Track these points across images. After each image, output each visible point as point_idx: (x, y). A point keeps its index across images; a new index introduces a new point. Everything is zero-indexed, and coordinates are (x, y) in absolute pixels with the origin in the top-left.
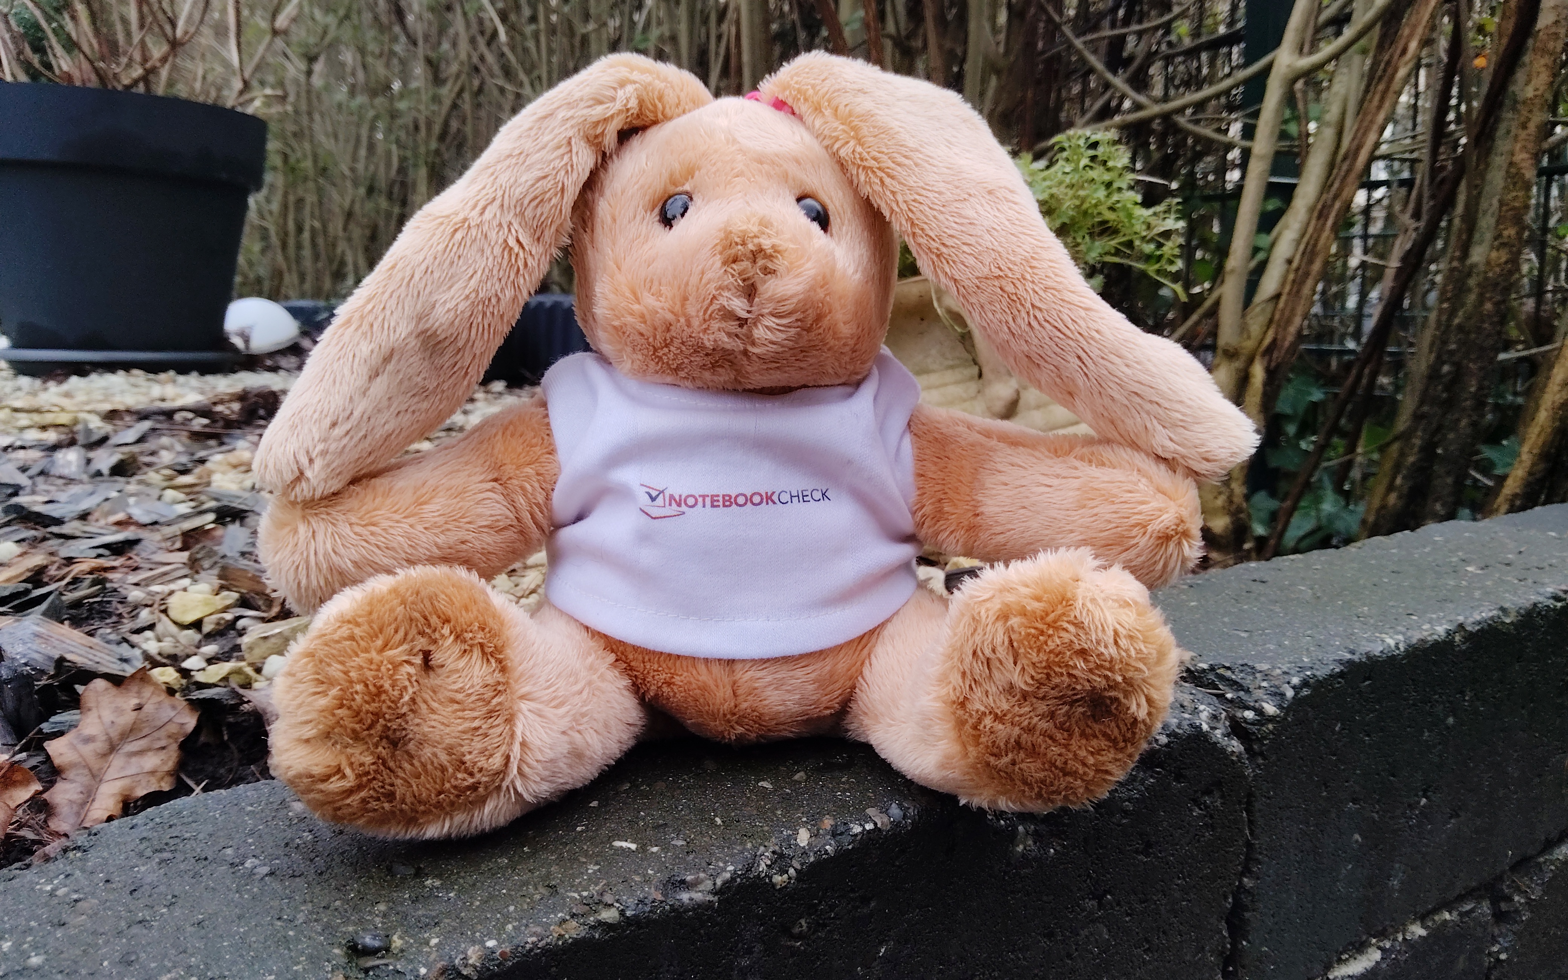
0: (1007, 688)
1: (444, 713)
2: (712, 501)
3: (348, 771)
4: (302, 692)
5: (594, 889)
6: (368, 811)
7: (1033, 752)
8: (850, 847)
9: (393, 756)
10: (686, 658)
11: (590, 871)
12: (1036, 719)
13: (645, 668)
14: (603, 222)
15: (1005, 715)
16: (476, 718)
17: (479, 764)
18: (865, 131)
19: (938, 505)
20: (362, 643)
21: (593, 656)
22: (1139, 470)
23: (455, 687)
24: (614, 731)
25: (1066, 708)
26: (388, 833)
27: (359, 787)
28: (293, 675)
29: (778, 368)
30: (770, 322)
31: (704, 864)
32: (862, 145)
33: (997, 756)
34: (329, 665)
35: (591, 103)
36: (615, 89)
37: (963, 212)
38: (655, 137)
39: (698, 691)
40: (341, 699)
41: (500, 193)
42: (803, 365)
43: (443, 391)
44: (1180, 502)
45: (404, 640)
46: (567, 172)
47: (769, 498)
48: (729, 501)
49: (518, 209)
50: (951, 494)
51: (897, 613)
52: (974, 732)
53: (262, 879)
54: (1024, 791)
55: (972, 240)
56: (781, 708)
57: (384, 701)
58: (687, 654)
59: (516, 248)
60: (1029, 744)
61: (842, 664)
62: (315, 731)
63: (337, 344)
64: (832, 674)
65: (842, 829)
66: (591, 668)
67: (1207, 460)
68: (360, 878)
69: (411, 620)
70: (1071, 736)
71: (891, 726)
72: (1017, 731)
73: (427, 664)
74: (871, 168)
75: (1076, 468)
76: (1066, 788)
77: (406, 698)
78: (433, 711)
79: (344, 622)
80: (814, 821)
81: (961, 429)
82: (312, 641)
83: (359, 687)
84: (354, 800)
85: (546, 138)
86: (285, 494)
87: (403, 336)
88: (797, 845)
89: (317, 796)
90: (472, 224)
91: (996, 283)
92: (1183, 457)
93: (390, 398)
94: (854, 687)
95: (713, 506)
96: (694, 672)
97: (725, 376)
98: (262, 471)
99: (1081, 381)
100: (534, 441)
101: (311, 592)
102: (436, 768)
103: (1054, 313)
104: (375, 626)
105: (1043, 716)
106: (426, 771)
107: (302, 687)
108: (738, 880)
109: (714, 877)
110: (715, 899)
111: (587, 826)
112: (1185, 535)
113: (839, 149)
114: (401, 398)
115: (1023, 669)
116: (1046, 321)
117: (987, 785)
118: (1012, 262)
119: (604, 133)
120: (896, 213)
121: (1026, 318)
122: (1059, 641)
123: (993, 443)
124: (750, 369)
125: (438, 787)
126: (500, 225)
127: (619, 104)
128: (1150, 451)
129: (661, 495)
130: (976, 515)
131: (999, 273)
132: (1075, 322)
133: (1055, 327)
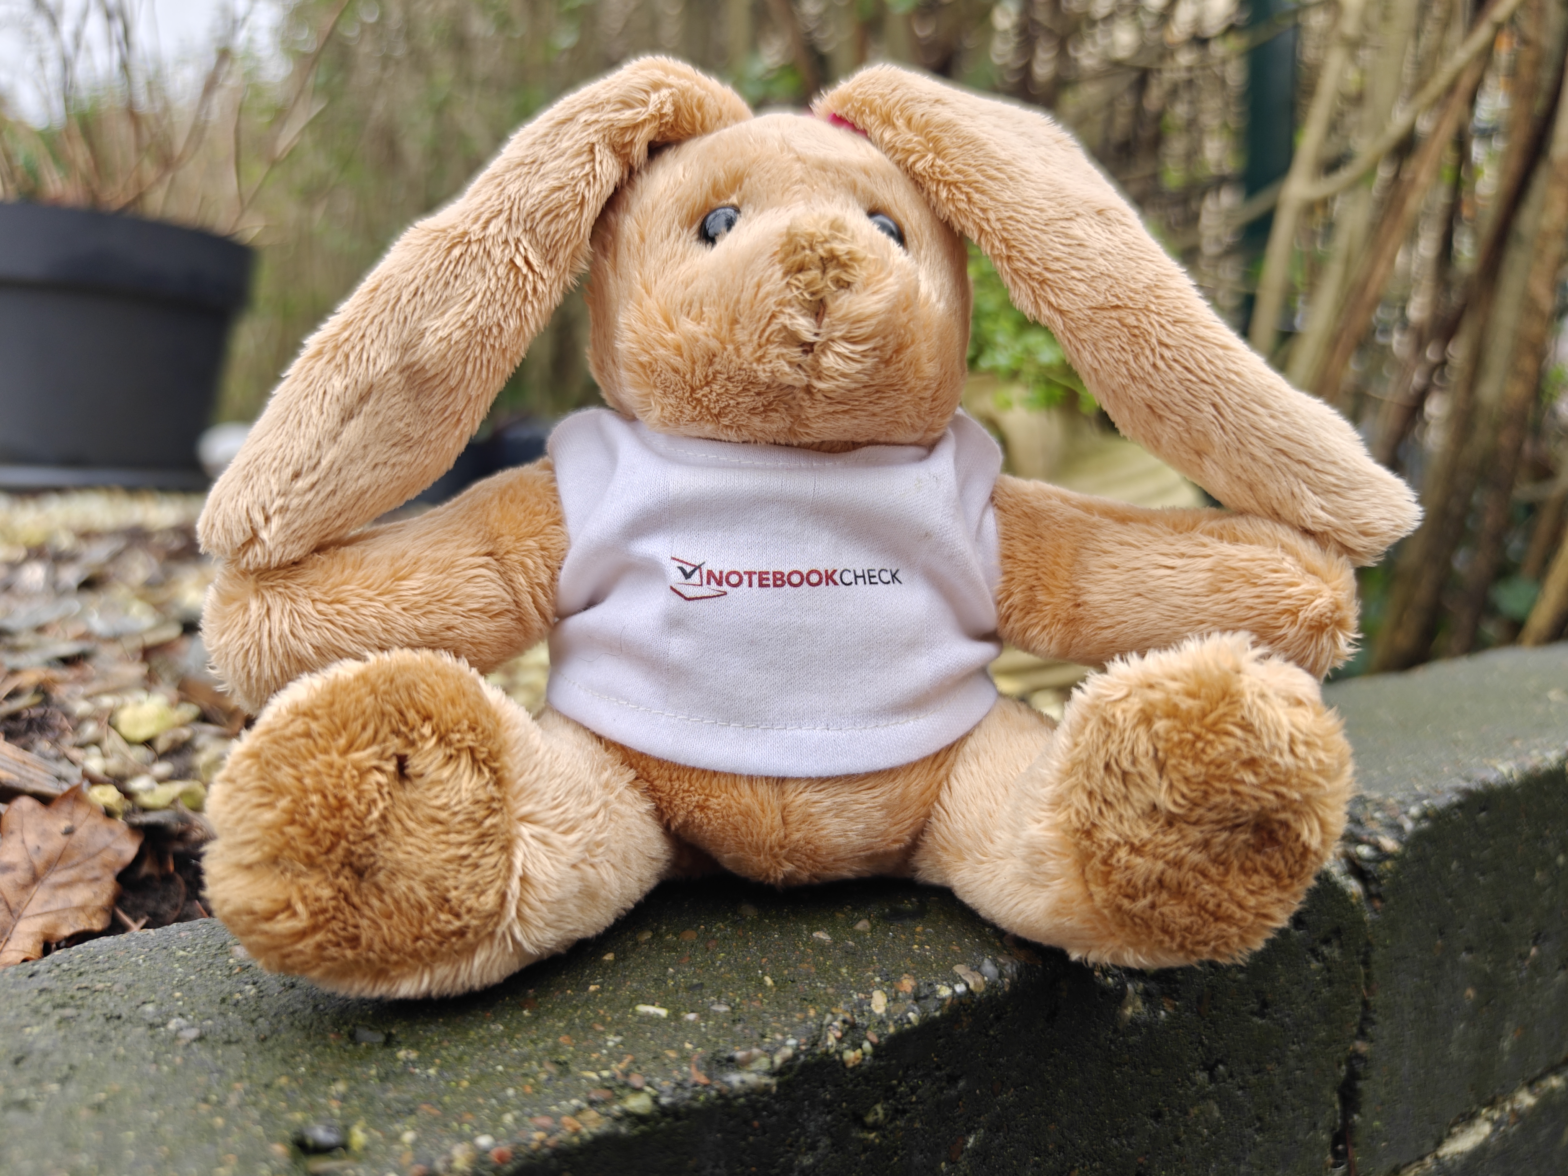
0: (1147, 809)
1: (424, 836)
2: (761, 580)
3: (300, 907)
4: (242, 804)
5: (617, 1068)
6: (324, 959)
7: (1179, 892)
8: (938, 1014)
9: (358, 889)
10: (725, 775)
11: (610, 1044)
12: (1185, 850)
13: (672, 788)
14: (629, 242)
15: (1144, 845)
16: (462, 844)
17: (468, 903)
18: (946, 141)
19: (1028, 593)
20: (321, 742)
21: (609, 771)
22: (1283, 547)
23: (438, 802)
24: (635, 867)
25: (1225, 835)
26: (351, 988)
27: (314, 929)
28: (233, 781)
29: (845, 412)
30: (843, 348)
31: (756, 1037)
32: (943, 158)
33: (1133, 898)
34: (278, 768)
35: (619, 106)
36: (647, 92)
37: (1070, 232)
38: (693, 149)
39: (739, 817)
40: (292, 812)
41: (507, 205)
42: (876, 409)
43: (430, 442)
44: (1334, 584)
45: (373, 740)
46: (588, 184)
48: (780, 580)
49: (528, 225)
50: (1046, 579)
51: (978, 725)
52: (1103, 868)
53: (188, 1045)
54: (1161, 942)
55: (1083, 264)
56: (841, 840)
57: (347, 818)
58: (727, 770)
59: (525, 270)
60: (1175, 882)
61: (916, 785)
62: (258, 854)
63: (305, 379)
64: (903, 797)
65: (925, 991)
66: (606, 786)
67: (1365, 534)
68: (314, 1046)
69: (383, 714)
70: (1227, 872)
71: (982, 862)
72: (1160, 865)
73: (402, 773)
74: (955, 184)
75: (1204, 545)
76: (1218, 938)
77: (376, 814)
78: (409, 833)
79: (298, 714)
80: (890, 980)
81: (1055, 502)
82: (257, 737)
83: (315, 798)
84: (307, 945)
85: (565, 144)
86: (234, 561)
87: (384, 371)
88: (871, 1012)
89: (261, 939)
90: (473, 238)
91: (1114, 314)
92: (1337, 530)
93: (365, 447)
94: (928, 816)
95: (761, 585)
96: (735, 793)
97: (778, 423)
98: (208, 531)
99: (1216, 435)
100: (539, 508)
101: (263, 684)
102: (412, 906)
103: (1185, 350)
104: (337, 720)
105: (1194, 846)
106: (399, 909)
107: (242, 796)
108: (802, 1057)
109: (770, 1053)
110: (773, 1081)
111: (601, 984)
112: (1340, 624)
113: (914, 163)
114: (379, 447)
115: (1171, 786)
116: (1175, 361)
117: (1112, 935)
118: (1132, 290)
119: (631, 142)
120: (987, 233)
121: (1151, 358)
122: (1221, 749)
123: (1096, 518)
124: (811, 413)
125: (415, 930)
126: (506, 242)
127: (651, 109)
128: (1295, 522)
129: (697, 572)
130: (1079, 605)
131: (1117, 302)
132: (1210, 362)
133: (1186, 368)
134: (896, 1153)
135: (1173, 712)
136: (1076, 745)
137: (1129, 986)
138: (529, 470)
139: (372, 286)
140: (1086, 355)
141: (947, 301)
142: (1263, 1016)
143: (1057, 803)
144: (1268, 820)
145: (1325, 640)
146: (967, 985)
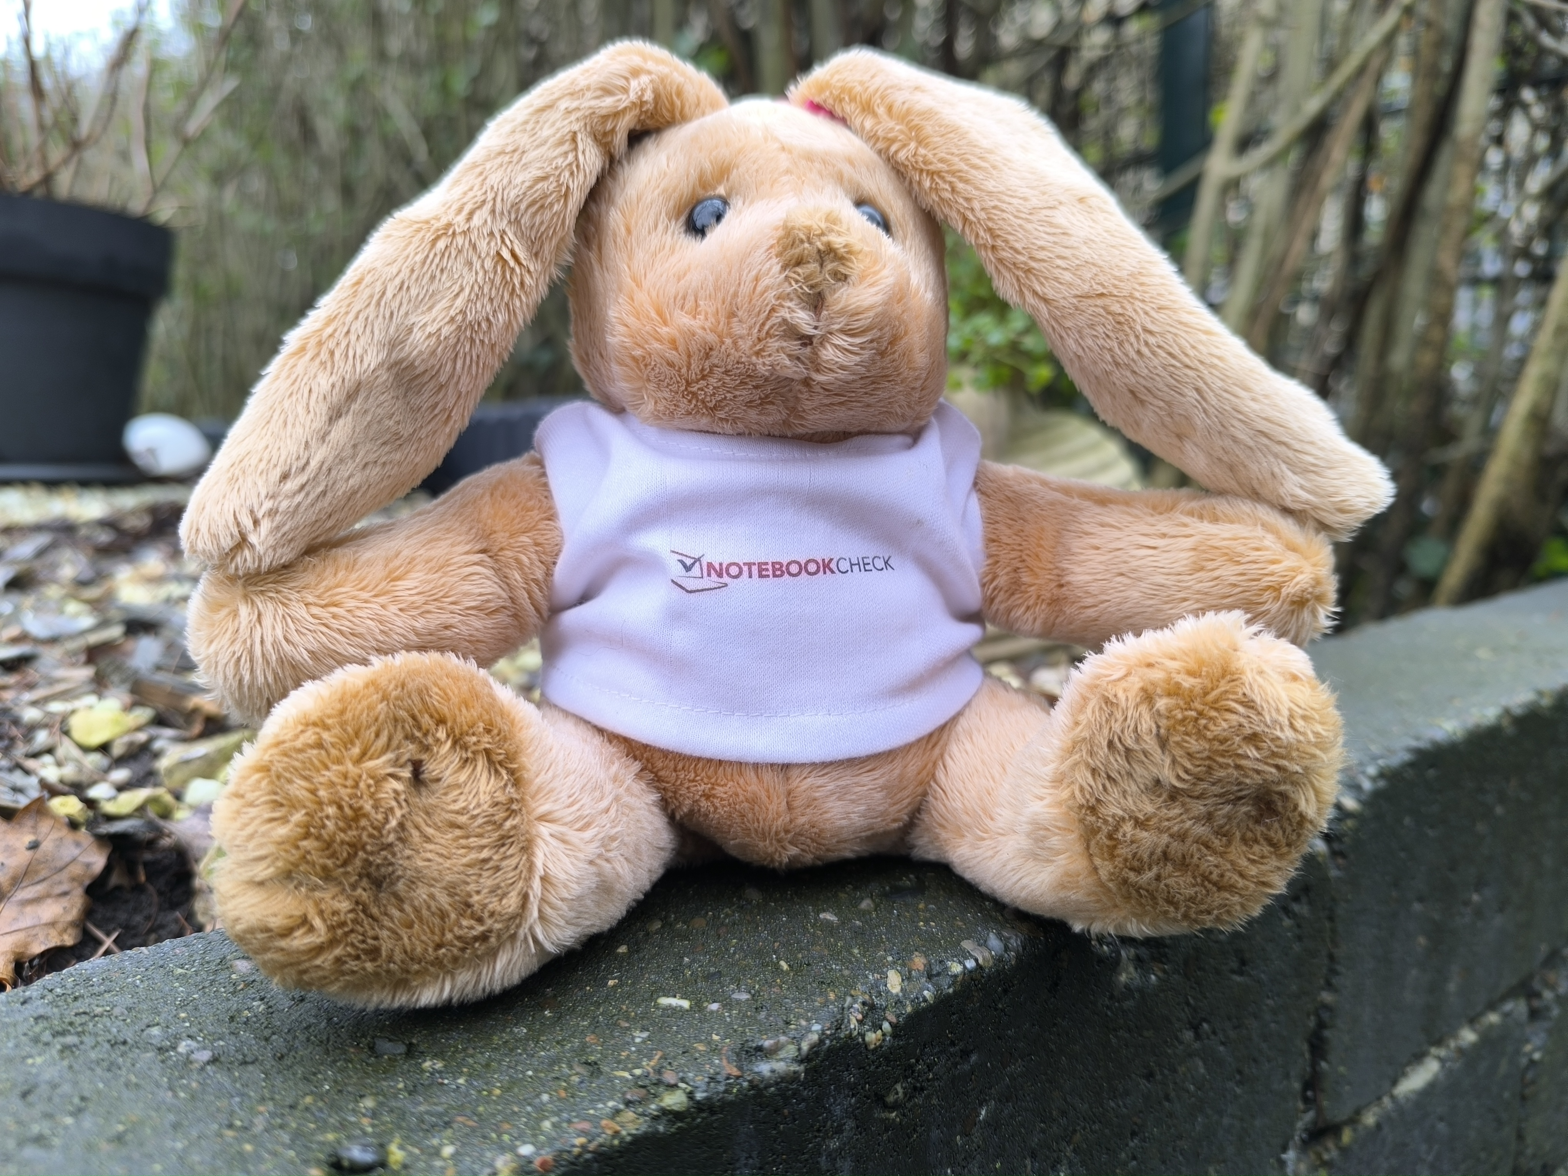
0: (1151, 784)
1: (443, 841)
2: (760, 571)
3: (317, 922)
4: (253, 819)
5: (648, 1066)
6: (343, 973)
7: (1183, 864)
8: (951, 990)
9: (377, 900)
10: (731, 763)
11: (638, 1040)
12: (1189, 823)
13: (677, 777)
14: (615, 235)
15: (1148, 820)
16: (483, 847)
17: (490, 906)
18: (928, 130)
19: (1012, 575)
20: (334, 752)
21: (617, 765)
22: (1263, 525)
23: (456, 807)
25: (1228, 808)
26: (368, 1001)
27: (333, 943)
28: (242, 796)
29: (841, 403)
30: (842, 341)
31: (781, 1024)
32: (926, 146)
33: (1138, 871)
34: (290, 781)
35: (599, 93)
36: (627, 79)
37: (1054, 220)
38: (675, 138)
39: (746, 805)
40: (307, 826)
41: (490, 196)
42: (871, 400)
43: (420, 439)
44: (1314, 560)
45: (387, 748)
46: (572, 174)
47: (826, 566)
48: (779, 570)
49: (513, 217)
50: (1030, 561)
51: (968, 704)
53: (202, 1069)
54: (1166, 913)
55: (1067, 253)
56: (844, 822)
57: (364, 828)
58: (732, 759)
59: (512, 263)
60: (1180, 855)
61: (913, 766)
62: (271, 870)
63: (288, 377)
64: (901, 777)
65: (937, 969)
66: (615, 779)
67: (1342, 511)
68: (334, 1062)
69: (396, 720)
70: (1229, 843)
71: (984, 839)
72: (1165, 839)
73: (418, 779)
74: (938, 173)
75: (1185, 525)
76: (1220, 906)
77: (393, 823)
78: (428, 839)
79: (307, 725)
80: (902, 961)
81: (1035, 486)
83: (331, 810)
85: (546, 132)
86: (222, 567)
87: (372, 367)
88: (888, 992)
89: (278, 956)
90: (458, 231)
91: (1099, 302)
92: (1315, 508)
93: (355, 446)
94: (925, 794)
95: (761, 576)
96: (742, 781)
97: (774, 415)
98: (193, 537)
99: (1199, 419)
100: (530, 504)
101: (255, 692)
102: (433, 914)
103: (1169, 336)
104: (349, 729)
105: (1197, 819)
106: (420, 919)
107: (253, 811)
108: (827, 1042)
109: (796, 1040)
110: (801, 1068)
111: (620, 978)
112: (1320, 599)
113: (896, 152)
114: (369, 446)
115: (1174, 761)
116: (1159, 347)
117: (1116, 906)
118: (1116, 278)
119: (613, 130)
120: (971, 223)
121: (1136, 345)
122: (1225, 725)
123: (1076, 501)
124: (808, 405)
125: (436, 938)
126: (491, 234)
127: (633, 96)
128: (1275, 502)
129: (697, 564)
130: (1061, 586)
131: (1101, 290)
132: (1193, 347)
133: (1170, 354)
134: (915, 1130)
135: (1174, 691)
136: (1077, 724)
137: (1123, 953)
138: (517, 465)
139: (355, 280)
140: (1070, 342)
141: (933, 291)
142: (1241, 973)
143: (1058, 781)
144: (1268, 792)
145: (1306, 614)
146: (976, 960)
